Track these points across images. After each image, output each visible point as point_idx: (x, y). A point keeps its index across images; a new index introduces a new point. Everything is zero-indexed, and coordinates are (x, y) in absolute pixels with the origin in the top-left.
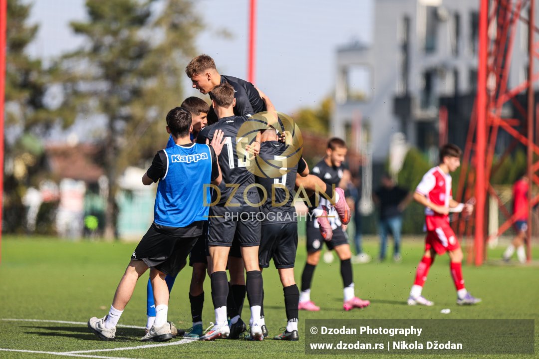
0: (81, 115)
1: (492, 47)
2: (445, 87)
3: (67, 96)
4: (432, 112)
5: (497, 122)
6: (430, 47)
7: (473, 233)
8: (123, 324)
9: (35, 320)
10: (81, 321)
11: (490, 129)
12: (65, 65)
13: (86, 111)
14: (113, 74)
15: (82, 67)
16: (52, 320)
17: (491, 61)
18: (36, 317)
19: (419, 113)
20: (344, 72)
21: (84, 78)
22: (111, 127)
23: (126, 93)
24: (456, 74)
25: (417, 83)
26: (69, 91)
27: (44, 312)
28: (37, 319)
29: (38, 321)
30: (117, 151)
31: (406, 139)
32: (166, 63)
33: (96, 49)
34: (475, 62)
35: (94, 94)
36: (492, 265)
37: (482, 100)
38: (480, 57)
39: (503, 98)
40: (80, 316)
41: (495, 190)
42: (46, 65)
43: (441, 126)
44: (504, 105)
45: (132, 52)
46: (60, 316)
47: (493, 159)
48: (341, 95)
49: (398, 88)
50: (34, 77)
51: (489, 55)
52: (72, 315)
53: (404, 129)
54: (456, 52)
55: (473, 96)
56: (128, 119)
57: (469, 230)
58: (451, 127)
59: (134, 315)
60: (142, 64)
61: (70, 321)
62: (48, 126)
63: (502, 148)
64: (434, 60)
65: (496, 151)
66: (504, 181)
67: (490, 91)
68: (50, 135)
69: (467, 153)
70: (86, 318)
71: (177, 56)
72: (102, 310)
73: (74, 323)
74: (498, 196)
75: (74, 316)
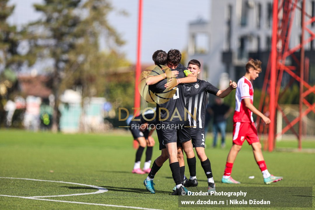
0: (39, 58)
1: (280, 24)
2: (252, 46)
3: (31, 48)
4: (244, 61)
5: (283, 68)
6: (244, 23)
7: (268, 132)
8: (64, 181)
9: (12, 178)
10: (39, 179)
11: (278, 72)
12: (30, 29)
13: (42, 57)
14: (58, 35)
15: (40, 30)
16: (22, 178)
17: (280, 32)
18: (13, 176)
19: (236, 61)
20: (193, 37)
21: (42, 37)
22: (57, 66)
23: (66, 47)
24: (259, 39)
25: (235, 44)
26: (32, 44)
27: (17, 173)
29: (14, 178)
30: (60, 80)
31: (229, 77)
32: (90, 29)
33: (48, 21)
34: (270, 32)
35: (47, 46)
36: (279, 151)
37: (274, 55)
38: (273, 29)
39: (286, 54)
40: (38, 176)
41: (281, 107)
42: (19, 29)
44: (287, 58)
45: (70, 22)
46: (26, 176)
47: (280, 90)
48: (191, 50)
49: (224, 47)
50: (12, 36)
51: (279, 29)
52: (33, 175)
53: (228, 71)
54: (259, 26)
55: (268, 52)
56: (66, 61)
57: (266, 131)
59: (69, 176)
60: (75, 30)
61: (32, 179)
62: (20, 64)
63: (285, 83)
64: (246, 31)
65: (282, 85)
66: (286, 102)
67: (279, 50)
68: (21, 70)
69: (265, 85)
70: (41, 177)
71: (96, 25)
72: (51, 173)
73: (35, 180)
74: (282, 111)
75: (35, 176)
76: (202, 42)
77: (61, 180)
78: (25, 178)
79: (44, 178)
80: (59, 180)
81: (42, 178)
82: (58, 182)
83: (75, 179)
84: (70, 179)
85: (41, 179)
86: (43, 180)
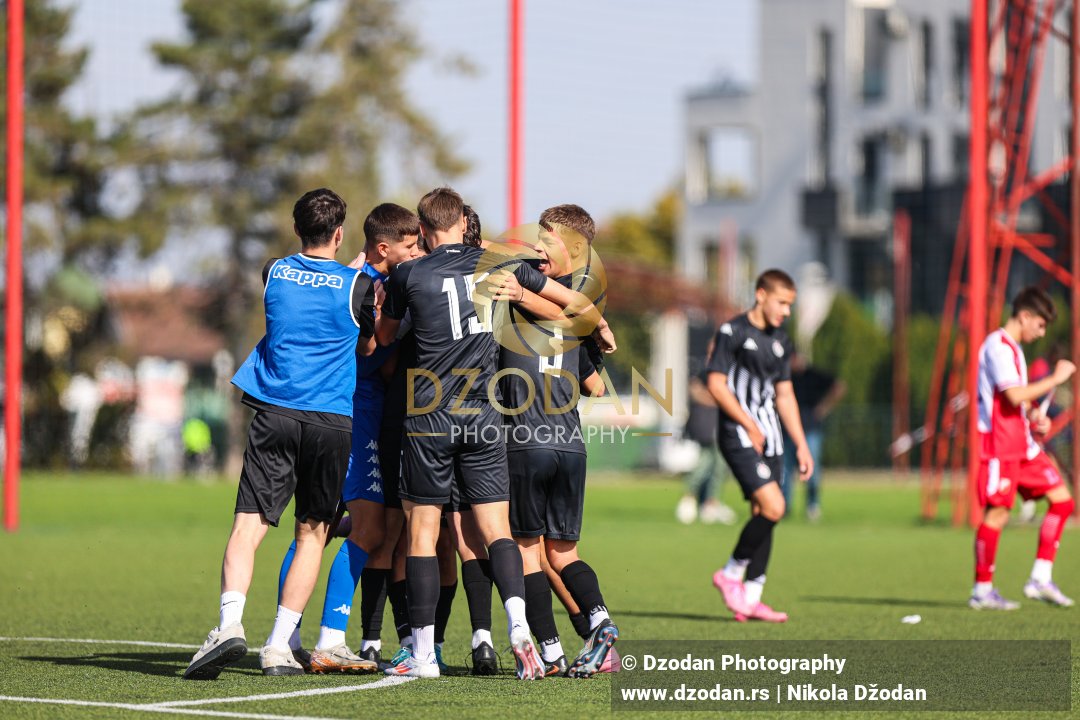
0: (175, 229)
1: (997, 90)
2: (904, 169)
3: (147, 189)
4: (880, 221)
5: (1010, 240)
6: (873, 92)
7: (965, 463)
9: (89, 641)
10: (182, 643)
11: (996, 254)
12: (143, 130)
13: (186, 222)
14: (239, 148)
15: (177, 133)
16: (124, 639)
17: (995, 117)
18: (92, 633)
19: (852, 223)
20: (702, 141)
21: (182, 156)
22: (236, 253)
23: (266, 187)
24: (926, 143)
25: (847, 164)
26: (151, 180)
27: (107, 623)
28: (94, 638)
29: (96, 641)
31: (829, 276)
32: (344, 127)
33: (204, 98)
34: (964, 120)
35: (201, 187)
37: (979, 197)
38: (973, 109)
39: (1021, 192)
40: (180, 632)
42: (105, 130)
43: (898, 248)
44: (1023, 206)
45: (277, 103)
46: (139, 631)
48: (696, 188)
49: (810, 174)
50: (81, 153)
51: (991, 105)
52: (163, 630)
53: (823, 256)
54: (926, 100)
55: (960, 187)
56: (269, 236)
57: (958, 457)
58: (916, 249)
60: (297, 127)
61: (160, 641)
62: (110, 251)
64: (881, 117)
67: (994, 178)
68: (114, 270)
69: (950, 302)
70: (191, 635)
71: (366, 110)
73: (169, 645)
75: (168, 632)
76: (733, 159)
78: (133, 640)
81: (192, 639)
85: (189, 643)
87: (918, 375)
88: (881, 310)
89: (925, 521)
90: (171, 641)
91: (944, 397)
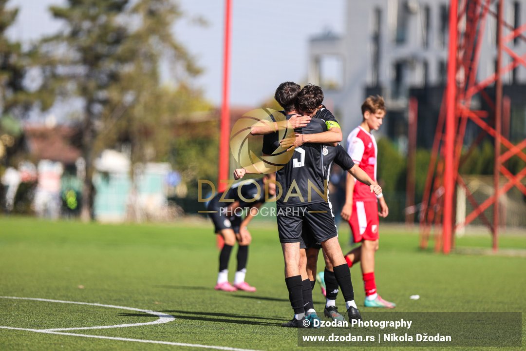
0: (59, 98)
1: (462, 41)
2: (414, 78)
3: (46, 80)
4: (402, 103)
5: (466, 114)
6: (401, 39)
7: (442, 221)
8: (101, 303)
9: (14, 298)
10: (59, 300)
11: (459, 120)
12: (44, 49)
13: (64, 94)
14: (91, 59)
15: (61, 51)
16: (31, 297)
17: (461, 54)
18: (16, 294)
19: (390, 103)
20: (317, 61)
21: (63, 62)
22: (88, 110)
23: (104, 78)
24: (426, 65)
25: (387, 74)
26: (48, 73)
27: (23, 289)
28: (16, 296)
29: (18, 298)
30: (94, 134)
32: (143, 49)
33: (74, 34)
34: (445, 55)
35: (72, 77)
36: (460, 253)
37: (452, 92)
38: (450, 49)
39: (472, 90)
40: (59, 295)
41: (463, 179)
42: (25, 48)
43: (411, 116)
44: (473, 97)
45: (110, 37)
46: (39, 294)
47: (462, 150)
49: (369, 79)
50: (14, 60)
51: (459, 48)
52: (50, 293)
54: (426, 44)
55: (442, 87)
56: (105, 102)
57: (438, 219)
58: (420, 117)
59: (111, 294)
60: (120, 49)
61: (49, 299)
62: (27, 107)
63: (470, 139)
64: (404, 52)
65: (465, 142)
66: (471, 172)
67: (459, 83)
68: (29, 117)
69: (436, 143)
70: (64, 296)
71: (154, 42)
72: (80, 289)
74: (466, 186)
75: (53, 294)
76: (332, 71)
77: (97, 302)
78: (36, 298)
79: (68, 298)
80: (93, 302)
81: (64, 298)
82: (92, 304)
83: (119, 300)
84: (111, 299)
85: (63, 300)
86: (66, 300)
87: (419, 178)
88: (402, 146)
89: (422, 249)
90: (54, 299)
91: (432, 189)
